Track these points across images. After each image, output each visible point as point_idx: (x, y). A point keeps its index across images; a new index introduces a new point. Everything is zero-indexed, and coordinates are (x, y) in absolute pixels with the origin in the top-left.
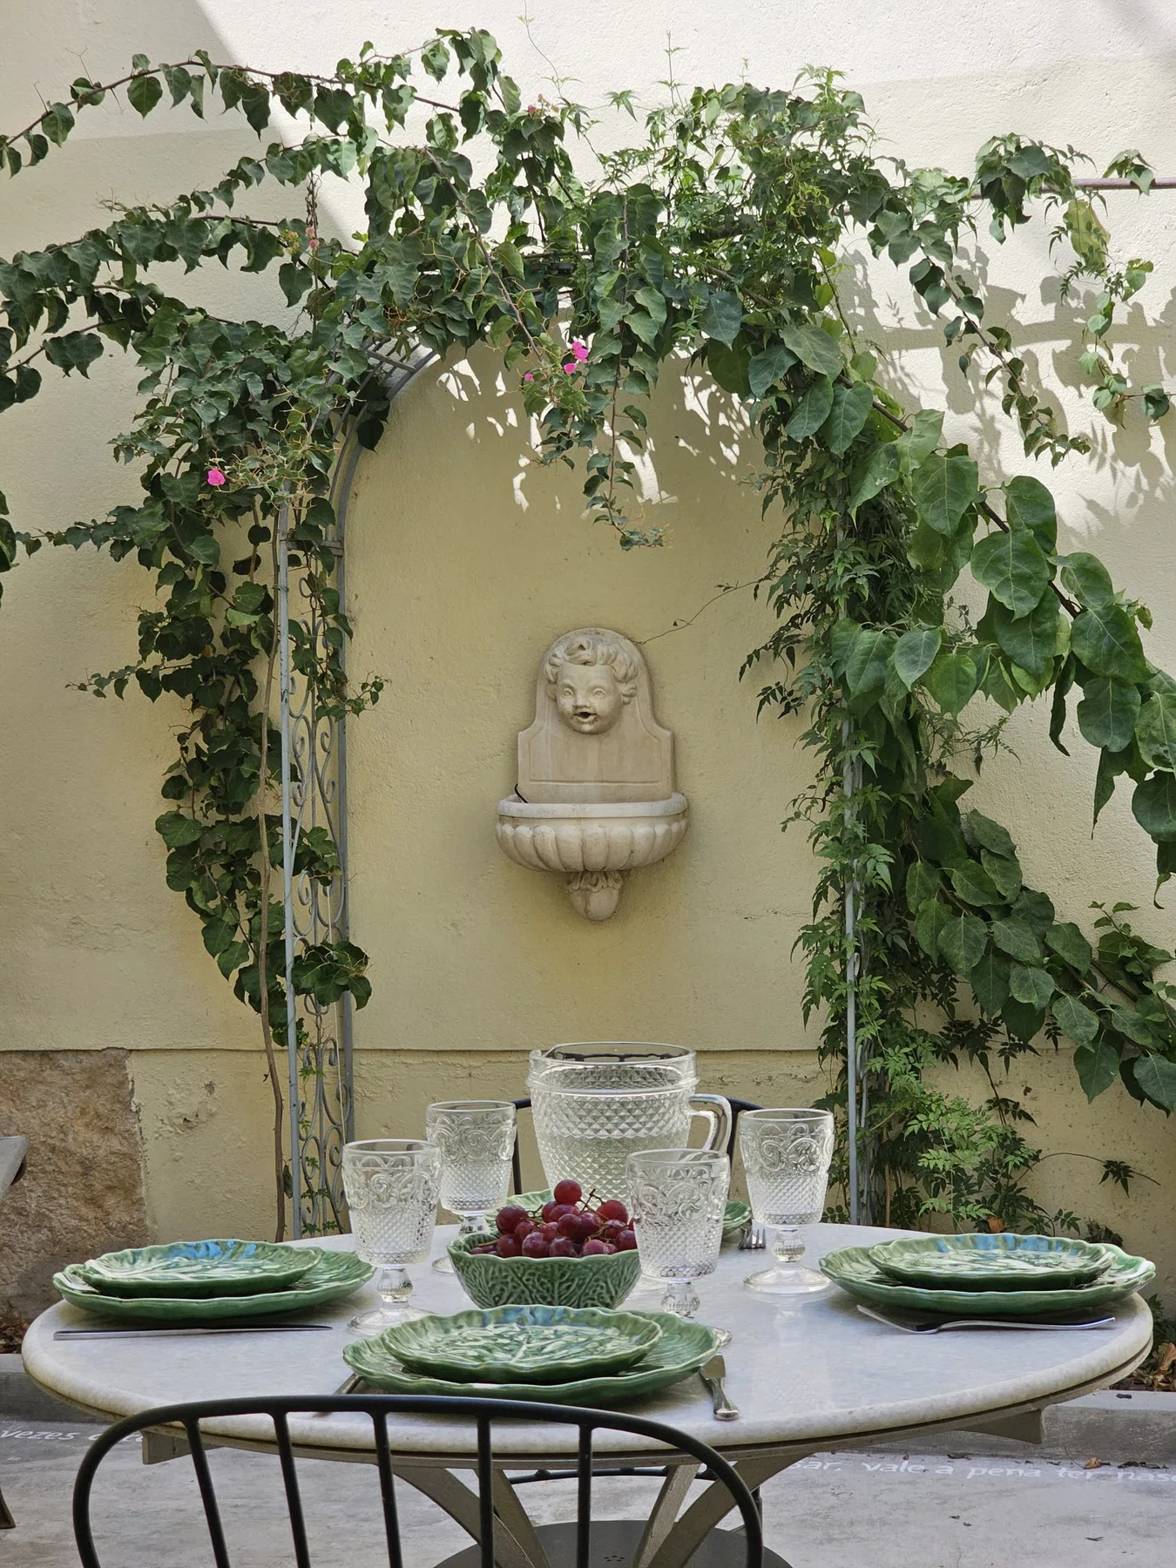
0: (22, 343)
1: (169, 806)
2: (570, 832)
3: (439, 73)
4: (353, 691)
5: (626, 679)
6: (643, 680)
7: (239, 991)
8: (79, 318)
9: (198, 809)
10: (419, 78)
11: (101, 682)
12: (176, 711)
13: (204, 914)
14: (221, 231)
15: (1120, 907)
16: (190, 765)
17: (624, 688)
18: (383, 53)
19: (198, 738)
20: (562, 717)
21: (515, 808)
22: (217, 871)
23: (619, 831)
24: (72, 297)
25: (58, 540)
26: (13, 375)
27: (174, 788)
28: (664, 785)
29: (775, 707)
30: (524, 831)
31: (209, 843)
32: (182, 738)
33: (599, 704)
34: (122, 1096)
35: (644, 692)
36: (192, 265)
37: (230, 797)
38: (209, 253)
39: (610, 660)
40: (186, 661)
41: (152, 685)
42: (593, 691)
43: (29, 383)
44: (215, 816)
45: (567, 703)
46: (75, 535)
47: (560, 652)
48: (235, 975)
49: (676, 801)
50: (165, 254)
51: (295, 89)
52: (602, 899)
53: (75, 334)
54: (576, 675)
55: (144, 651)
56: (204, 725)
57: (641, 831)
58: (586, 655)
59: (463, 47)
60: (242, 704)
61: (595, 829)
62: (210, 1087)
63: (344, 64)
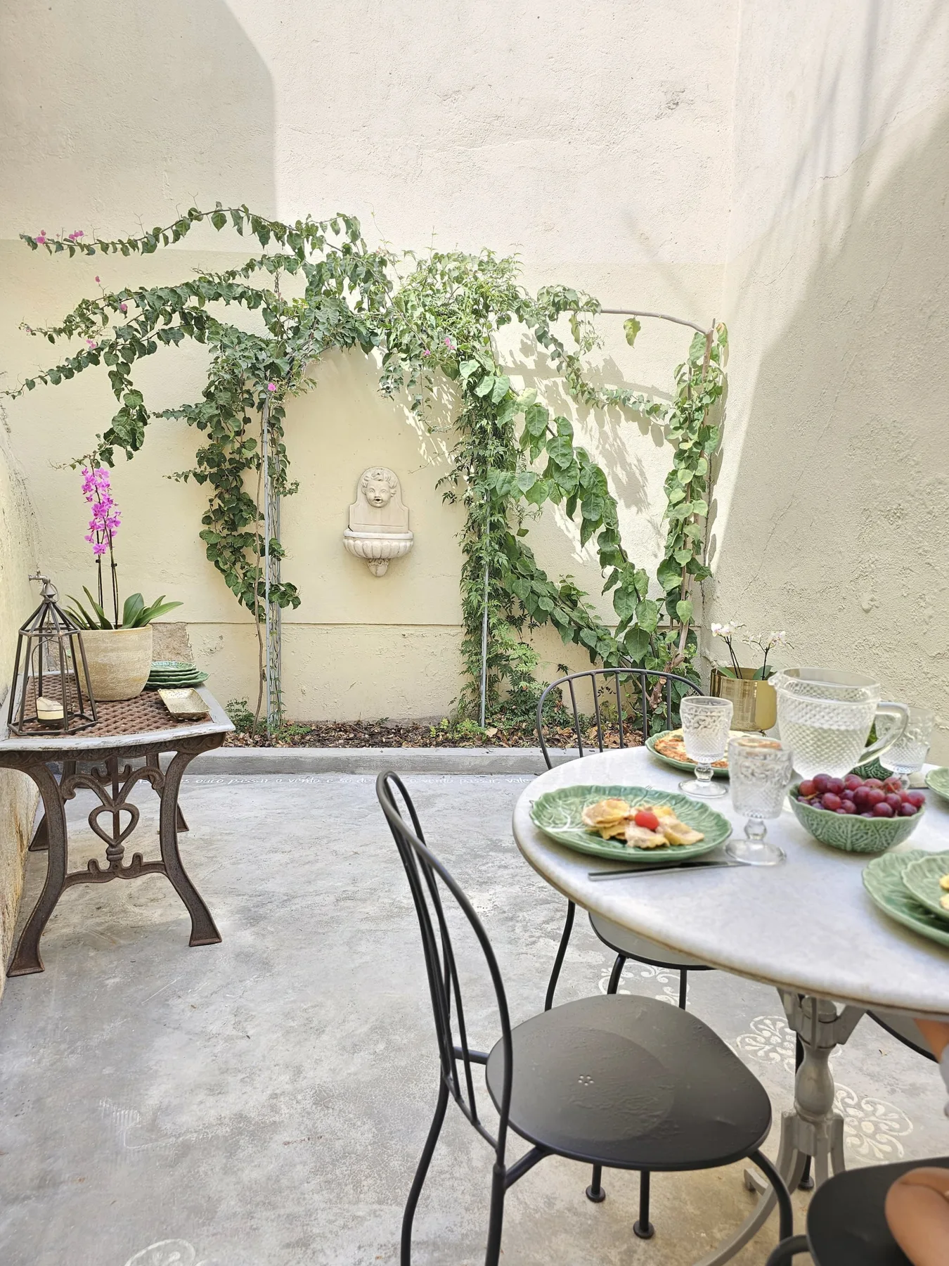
0: (152, 329)
1: (206, 527)
2: (377, 544)
3: (337, 232)
4: (288, 486)
5: (393, 487)
6: (398, 488)
7: (240, 602)
8: (177, 320)
9: (218, 527)
10: (329, 235)
11: (178, 475)
12: (208, 489)
13: (223, 571)
14: (240, 290)
15: (568, 576)
16: (213, 512)
17: (392, 491)
18: (316, 219)
19: (217, 501)
20: (369, 501)
21: (348, 532)
22: (227, 553)
23: (395, 544)
24: (174, 311)
25: (158, 416)
26: (145, 343)
27: (207, 520)
28: (405, 528)
29: (448, 500)
30: (358, 542)
31: (224, 542)
32: (211, 501)
33: (384, 496)
34: (184, 641)
35: (398, 493)
36: (228, 303)
37: (232, 526)
38: (235, 299)
39: (388, 480)
40: (215, 470)
41: (201, 478)
42: (383, 491)
43: (152, 348)
44: (226, 532)
45: (372, 495)
46: (167, 413)
47: (369, 475)
48: (240, 595)
49: (409, 535)
50: (217, 297)
51: (279, 230)
52: (382, 569)
53: (172, 328)
54: (374, 484)
55: (200, 463)
56: (220, 496)
57: (402, 544)
58: (380, 477)
59: (348, 222)
60: (237, 488)
61: (386, 543)
62: (221, 637)
63: (299, 223)
